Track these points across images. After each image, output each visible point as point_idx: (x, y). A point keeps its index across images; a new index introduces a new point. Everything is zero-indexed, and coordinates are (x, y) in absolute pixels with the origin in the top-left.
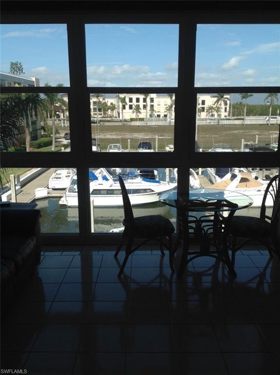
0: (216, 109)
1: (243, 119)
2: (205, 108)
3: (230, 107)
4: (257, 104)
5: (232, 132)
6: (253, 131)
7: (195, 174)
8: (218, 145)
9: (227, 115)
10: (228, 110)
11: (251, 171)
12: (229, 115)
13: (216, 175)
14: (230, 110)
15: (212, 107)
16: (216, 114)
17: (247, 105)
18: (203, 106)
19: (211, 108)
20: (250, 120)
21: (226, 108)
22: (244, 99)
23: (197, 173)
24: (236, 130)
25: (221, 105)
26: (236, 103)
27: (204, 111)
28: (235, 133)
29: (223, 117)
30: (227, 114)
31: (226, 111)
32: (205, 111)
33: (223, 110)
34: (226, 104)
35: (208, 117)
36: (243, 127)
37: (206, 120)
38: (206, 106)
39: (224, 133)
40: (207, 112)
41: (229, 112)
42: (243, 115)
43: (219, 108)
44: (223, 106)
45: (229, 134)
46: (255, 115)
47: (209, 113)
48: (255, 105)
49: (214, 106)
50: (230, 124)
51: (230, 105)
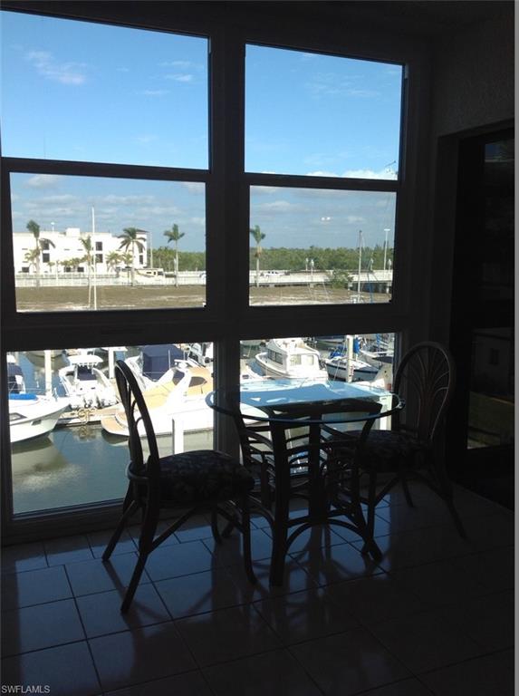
0: (125, 258)
1: (175, 276)
2: (104, 257)
3: (149, 255)
4: (192, 251)
5: (158, 299)
6: (194, 296)
7: (103, 377)
10: (145, 260)
11: (204, 364)
13: (144, 375)
14: (149, 260)
15: (116, 254)
16: (123, 266)
17: (180, 253)
18: (99, 252)
19: (114, 257)
20: (186, 278)
21: (141, 257)
22: (172, 241)
23: (107, 375)
24: (164, 295)
25: (133, 251)
26: (157, 249)
27: (101, 261)
28: (165, 301)
31: (141, 261)
32: (104, 260)
33: (137, 259)
34: (141, 248)
35: (109, 273)
36: (176, 289)
37: (106, 277)
38: (105, 252)
39: (145, 300)
40: (107, 262)
41: (148, 263)
42: (173, 270)
43: (129, 256)
44: (137, 254)
45: (154, 302)
46: (193, 269)
47: (112, 264)
48: (191, 254)
49: (120, 253)
50: (152, 286)
51: (149, 252)
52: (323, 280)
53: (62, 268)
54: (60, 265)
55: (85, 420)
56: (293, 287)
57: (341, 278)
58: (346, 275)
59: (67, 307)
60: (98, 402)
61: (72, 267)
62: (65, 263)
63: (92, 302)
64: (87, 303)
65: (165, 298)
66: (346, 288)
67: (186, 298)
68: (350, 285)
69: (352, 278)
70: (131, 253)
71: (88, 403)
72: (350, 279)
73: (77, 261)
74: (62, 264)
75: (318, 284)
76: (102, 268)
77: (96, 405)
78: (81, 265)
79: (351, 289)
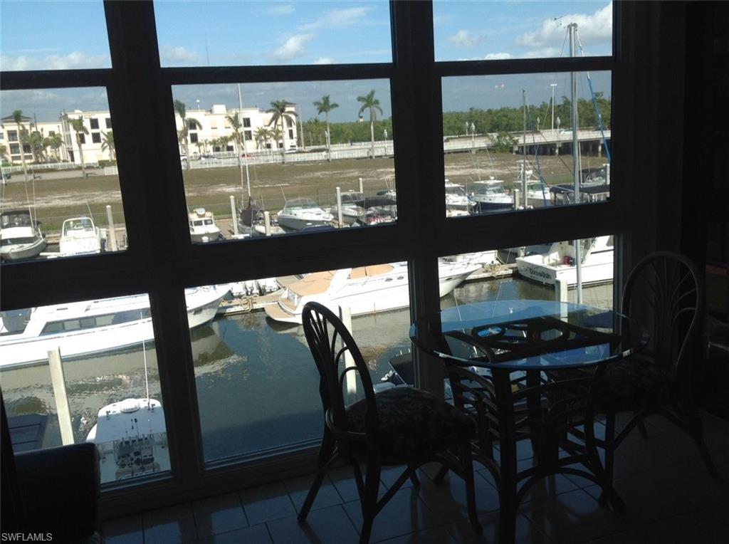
0: (274, 133)
1: (327, 150)
2: (253, 133)
3: (298, 130)
4: (342, 122)
5: (311, 175)
6: (348, 171)
8: (295, 202)
9: (295, 144)
10: (295, 135)
12: (299, 144)
14: (299, 134)
15: (265, 131)
16: (273, 143)
17: (330, 124)
18: (248, 129)
19: (263, 133)
20: (340, 151)
21: (291, 132)
22: (323, 113)
24: (317, 171)
25: (282, 125)
26: (306, 122)
27: (251, 138)
28: (319, 178)
29: (287, 147)
30: (294, 142)
31: (291, 136)
32: (253, 138)
33: (287, 135)
34: (290, 122)
35: (259, 150)
36: (330, 164)
37: (257, 154)
38: (254, 128)
39: (298, 178)
40: (256, 139)
41: (299, 138)
42: (325, 143)
43: (278, 132)
44: (286, 129)
45: (307, 179)
46: (345, 141)
47: (261, 141)
48: (342, 124)
49: (269, 129)
50: (305, 162)
51: (298, 126)
52: (485, 146)
53: (210, 148)
54: (208, 145)
55: (248, 308)
56: (453, 155)
57: (506, 140)
58: (511, 138)
59: (219, 190)
60: (259, 288)
61: (221, 146)
62: (214, 143)
63: (245, 182)
64: (240, 184)
65: (318, 174)
66: (511, 151)
67: (341, 174)
68: (516, 149)
69: (517, 141)
70: (280, 128)
71: (249, 290)
72: (516, 142)
73: (225, 140)
74: (211, 143)
75: (480, 150)
76: (250, 146)
77: (258, 291)
78: (230, 144)
79: (517, 152)
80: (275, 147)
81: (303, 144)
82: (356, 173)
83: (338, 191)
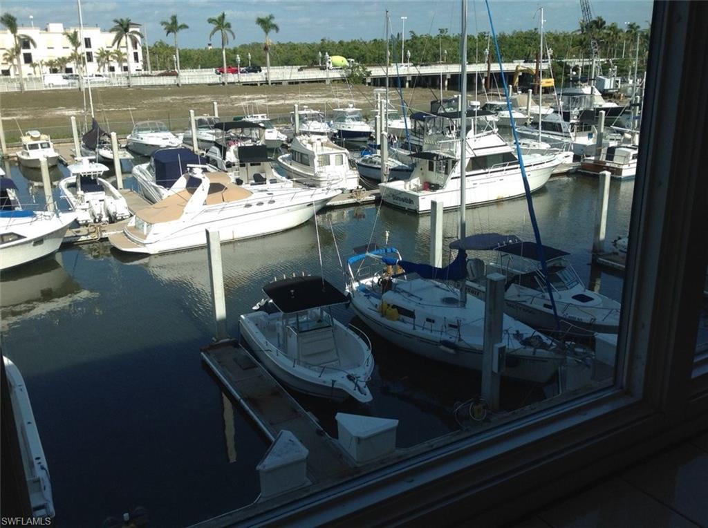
0: (116, 55)
1: (177, 75)
2: (94, 55)
3: (144, 53)
4: (190, 48)
5: (160, 100)
6: (200, 96)
7: (112, 188)
8: (142, 125)
9: (140, 68)
10: (140, 58)
11: (226, 169)
12: (145, 69)
13: (158, 183)
14: (144, 57)
15: (107, 52)
16: (115, 64)
17: (179, 49)
18: (89, 50)
19: (104, 55)
20: (189, 76)
21: (136, 55)
22: (171, 34)
23: (115, 184)
24: (166, 96)
25: (127, 47)
26: (153, 45)
27: (90, 60)
28: (168, 102)
29: (133, 71)
30: (140, 65)
31: (136, 59)
32: (95, 60)
33: (131, 58)
34: (135, 45)
35: (101, 73)
36: (179, 89)
38: (94, 50)
39: (145, 102)
40: (98, 61)
41: (145, 62)
42: (174, 68)
43: (122, 54)
44: (131, 51)
45: (156, 104)
46: (195, 67)
47: (103, 64)
48: (190, 50)
49: (111, 50)
50: (152, 86)
51: (144, 49)
52: (339, 76)
53: (47, 69)
54: (44, 67)
55: (95, 236)
56: (308, 84)
57: (359, 71)
58: (364, 69)
59: (58, 113)
60: (109, 215)
61: (58, 68)
62: (50, 64)
63: (89, 106)
64: (81, 107)
65: (168, 99)
66: (364, 82)
67: (192, 99)
68: (369, 80)
69: (370, 72)
70: (123, 50)
71: (98, 217)
72: (369, 74)
73: (63, 61)
74: (47, 64)
75: (334, 81)
76: (92, 67)
77: (107, 219)
78: (69, 65)
79: (369, 84)
80: (118, 70)
81: (149, 68)
82: (208, 99)
83: (192, 115)
